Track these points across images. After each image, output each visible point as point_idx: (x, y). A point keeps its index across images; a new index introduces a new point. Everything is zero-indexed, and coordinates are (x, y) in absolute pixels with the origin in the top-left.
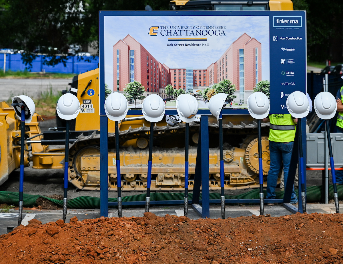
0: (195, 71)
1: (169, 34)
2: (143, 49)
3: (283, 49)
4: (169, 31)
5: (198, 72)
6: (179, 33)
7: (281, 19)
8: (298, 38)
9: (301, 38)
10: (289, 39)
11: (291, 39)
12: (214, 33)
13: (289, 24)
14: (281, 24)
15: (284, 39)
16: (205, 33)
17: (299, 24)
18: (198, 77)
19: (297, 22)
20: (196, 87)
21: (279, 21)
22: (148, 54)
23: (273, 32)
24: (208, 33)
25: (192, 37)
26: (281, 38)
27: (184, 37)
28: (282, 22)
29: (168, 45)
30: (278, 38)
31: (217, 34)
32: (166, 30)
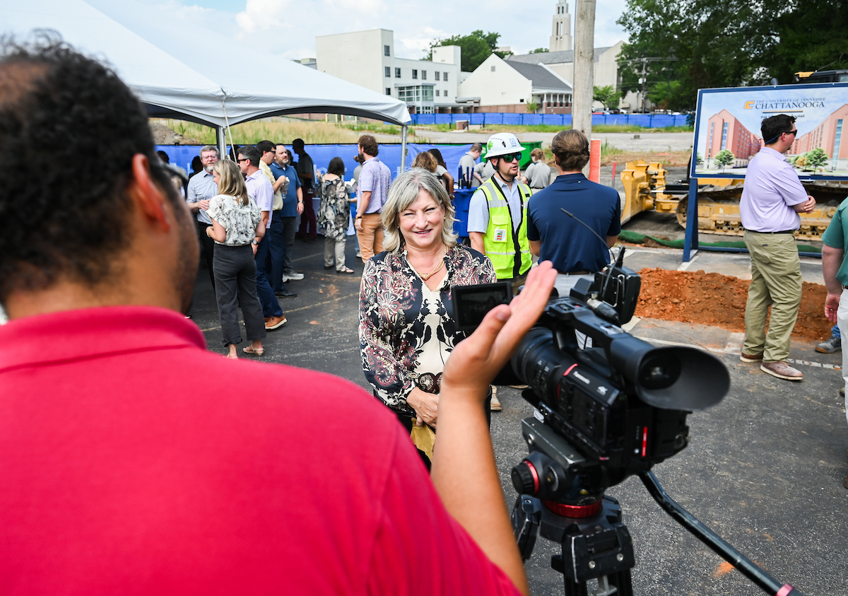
12: (812, 104)
31: (815, 105)
32: (761, 103)
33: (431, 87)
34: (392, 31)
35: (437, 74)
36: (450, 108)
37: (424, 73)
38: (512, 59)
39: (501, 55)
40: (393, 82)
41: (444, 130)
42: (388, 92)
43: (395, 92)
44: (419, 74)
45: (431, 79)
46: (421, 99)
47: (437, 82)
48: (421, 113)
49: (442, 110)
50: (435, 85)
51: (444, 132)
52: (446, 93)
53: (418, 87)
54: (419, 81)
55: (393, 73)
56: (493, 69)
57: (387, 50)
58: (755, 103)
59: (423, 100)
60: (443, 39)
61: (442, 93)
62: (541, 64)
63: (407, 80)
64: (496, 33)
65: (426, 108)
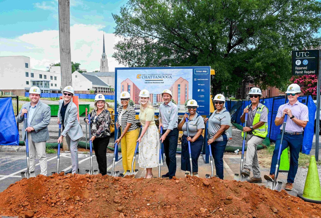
0: (158, 95)
1: (146, 78)
2: (134, 84)
3: (199, 84)
4: (146, 76)
5: (159, 95)
6: (150, 77)
8: (206, 79)
9: (208, 79)
10: (202, 80)
12: (166, 77)
13: (202, 73)
14: (198, 73)
15: (199, 80)
16: (162, 77)
17: (207, 73)
18: (159, 97)
19: (206, 72)
20: (157, 102)
21: (197, 71)
22: (136, 87)
23: (194, 76)
24: (163, 77)
25: (156, 79)
26: (198, 79)
27: (153, 79)
28: (199, 72)
29: (145, 83)
30: (197, 79)
31: (168, 77)
33: (48, 82)
34: (29, 57)
35: (51, 77)
36: (57, 91)
37: (45, 76)
38: (85, 73)
39: (81, 72)
40: (30, 79)
41: (54, 100)
42: (28, 83)
43: (30, 83)
44: (43, 77)
45: (48, 79)
46: (43, 87)
47: (51, 80)
48: (44, 92)
49: (54, 92)
50: (50, 81)
51: (53, 101)
52: (56, 85)
53: (42, 81)
54: (43, 79)
55: (30, 75)
56: (76, 76)
57: (27, 65)
58: (142, 76)
59: (45, 87)
60: (56, 63)
61: (54, 85)
62: (96, 76)
63: (36, 78)
64: (78, 63)
65: (46, 91)
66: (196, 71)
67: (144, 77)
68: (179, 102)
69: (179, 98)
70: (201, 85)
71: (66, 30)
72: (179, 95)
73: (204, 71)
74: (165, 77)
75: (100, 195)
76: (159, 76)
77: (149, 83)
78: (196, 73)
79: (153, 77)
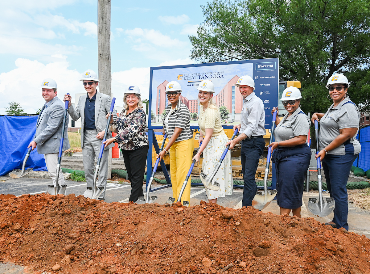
1: (189, 79)
3: (262, 85)
4: (189, 77)
6: (195, 77)
7: (261, 64)
8: (273, 77)
9: (275, 77)
11: (268, 77)
12: (216, 76)
13: (267, 68)
14: (261, 68)
15: (263, 78)
16: (210, 77)
17: (274, 67)
19: (272, 66)
21: (259, 66)
23: (255, 74)
24: (212, 76)
26: (261, 78)
27: (198, 80)
28: (262, 66)
29: (188, 85)
30: (259, 78)
31: (218, 77)
32: (187, 76)
58: (184, 76)
66: (257, 66)
67: (186, 78)
68: (233, 110)
69: (233, 105)
70: (266, 85)
71: (104, 31)
72: (233, 100)
73: (269, 66)
74: (214, 76)
75: (52, 224)
76: (207, 75)
77: (193, 85)
78: (257, 68)
79: (198, 77)
